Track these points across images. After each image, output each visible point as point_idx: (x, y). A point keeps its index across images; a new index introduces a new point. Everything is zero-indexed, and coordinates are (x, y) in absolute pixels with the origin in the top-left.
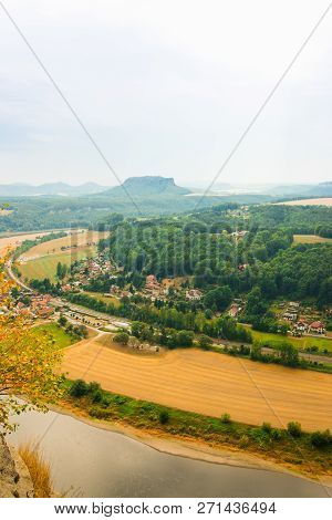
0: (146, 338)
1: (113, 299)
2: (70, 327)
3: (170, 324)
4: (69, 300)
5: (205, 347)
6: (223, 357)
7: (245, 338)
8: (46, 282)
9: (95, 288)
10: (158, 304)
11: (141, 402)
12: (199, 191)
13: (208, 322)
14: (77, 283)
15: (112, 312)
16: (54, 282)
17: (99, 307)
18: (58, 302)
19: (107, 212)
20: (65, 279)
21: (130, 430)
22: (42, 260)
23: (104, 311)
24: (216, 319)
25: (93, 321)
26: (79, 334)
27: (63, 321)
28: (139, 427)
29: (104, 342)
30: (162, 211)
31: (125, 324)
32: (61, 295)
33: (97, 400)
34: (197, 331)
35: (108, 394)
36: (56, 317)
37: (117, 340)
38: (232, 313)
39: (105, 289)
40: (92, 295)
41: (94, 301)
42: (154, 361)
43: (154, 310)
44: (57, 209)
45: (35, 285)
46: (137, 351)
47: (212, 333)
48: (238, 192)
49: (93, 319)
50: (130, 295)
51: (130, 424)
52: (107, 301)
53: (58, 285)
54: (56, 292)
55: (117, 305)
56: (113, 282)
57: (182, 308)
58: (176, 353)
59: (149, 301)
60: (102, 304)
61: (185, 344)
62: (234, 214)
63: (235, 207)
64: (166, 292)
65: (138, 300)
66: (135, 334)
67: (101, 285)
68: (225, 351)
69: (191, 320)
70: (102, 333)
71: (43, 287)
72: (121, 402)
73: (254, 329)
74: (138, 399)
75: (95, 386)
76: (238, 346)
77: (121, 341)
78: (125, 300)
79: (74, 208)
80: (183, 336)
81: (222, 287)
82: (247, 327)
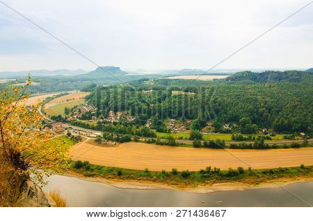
0: (110, 139)
1: (94, 122)
2: (73, 137)
3: (121, 132)
4: (72, 124)
5: (136, 141)
6: (145, 144)
7: (153, 135)
8: (60, 116)
9: (84, 118)
10: (115, 124)
11: (109, 167)
12: (132, 73)
13: (138, 130)
14: (75, 116)
15: (93, 128)
16: (63, 116)
17: (87, 127)
18: (66, 125)
19: (89, 83)
20: (70, 115)
21: (104, 180)
22: (57, 106)
23: (89, 128)
24: (141, 128)
25: (84, 133)
26: (77, 140)
27: (69, 134)
28: (109, 178)
29: (89, 142)
30: (115, 82)
31: (100, 133)
32: (67, 122)
33: (88, 168)
34: (133, 134)
35: (93, 165)
36: (66, 133)
37: (96, 141)
38: (147, 125)
39: (90, 118)
40: (83, 121)
41: (84, 124)
42: (114, 148)
43: (113, 126)
44: (63, 82)
45: (54, 118)
46: (106, 145)
47: (139, 134)
48: (148, 73)
49: (84, 132)
50: (101, 120)
51: (104, 177)
52: (91, 124)
53: (66, 118)
54: (65, 121)
55: (95, 125)
56: (93, 115)
57: (126, 125)
58: (124, 144)
59: (110, 122)
60: (88, 125)
61: (128, 140)
62: (147, 83)
63: (148, 80)
64: (118, 118)
65: (105, 123)
66: (104, 137)
67: (88, 116)
68: (145, 142)
69: (130, 129)
70: (89, 138)
71: (58, 119)
72: (100, 168)
73: (157, 131)
74: (107, 166)
75: (86, 163)
76: (151, 139)
77: (98, 141)
78: (99, 123)
79: (72, 81)
80: (127, 137)
81: (143, 114)
82: (154, 131)
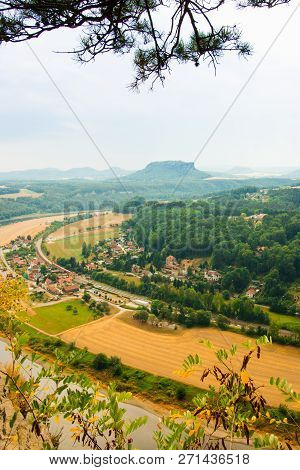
0: (164, 316)
1: (134, 278)
2: (94, 304)
3: (188, 303)
4: (92, 278)
5: (222, 327)
6: (240, 337)
7: (261, 319)
8: (72, 260)
9: (117, 267)
10: (177, 284)
11: (159, 377)
12: (219, 175)
13: (226, 303)
14: (101, 262)
15: (133, 290)
16: (79, 261)
17: (120, 285)
18: (83, 279)
19: (131, 196)
20: (90, 258)
21: (148, 404)
23: (125, 289)
24: (234, 299)
25: (114, 298)
26: (102, 310)
27: (87, 298)
28: (158, 401)
29: (123, 319)
30: (182, 194)
31: (144, 302)
32: (85, 272)
33: (117, 374)
34: (214, 311)
35: (128, 368)
36: (81, 294)
37: (137, 317)
38: (249, 295)
39: (127, 268)
40: (115, 274)
41: (117, 280)
42: (172, 338)
43: (173, 289)
44: (83, 192)
45: (62, 263)
46: (155, 329)
47: (228, 313)
48: (257, 175)
49: (115, 297)
50: (150, 274)
51: (148, 398)
52: (128, 280)
53: (84, 264)
54: (81, 270)
55: (138, 284)
56: (134, 261)
57: (200, 288)
58: (193, 332)
59: (168, 281)
60: (123, 282)
61: (203, 323)
62: (253, 197)
63: (254, 190)
64: (185, 272)
65: (158, 279)
66: (155, 312)
67: (124, 264)
68: (242, 332)
69: (209, 300)
70: (123, 310)
71: (70, 264)
72: (140, 377)
73: (272, 310)
74: (156, 374)
75: (115, 361)
76: (255, 327)
77: (141, 318)
78: (145, 279)
79: (99, 191)
80: (201, 315)
81: (239, 268)
82: (265, 309)
